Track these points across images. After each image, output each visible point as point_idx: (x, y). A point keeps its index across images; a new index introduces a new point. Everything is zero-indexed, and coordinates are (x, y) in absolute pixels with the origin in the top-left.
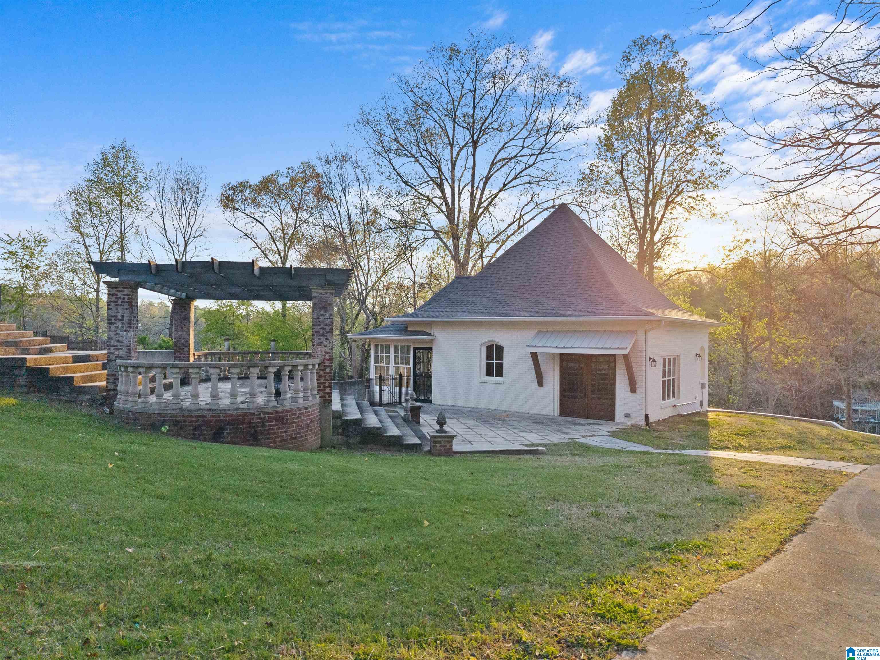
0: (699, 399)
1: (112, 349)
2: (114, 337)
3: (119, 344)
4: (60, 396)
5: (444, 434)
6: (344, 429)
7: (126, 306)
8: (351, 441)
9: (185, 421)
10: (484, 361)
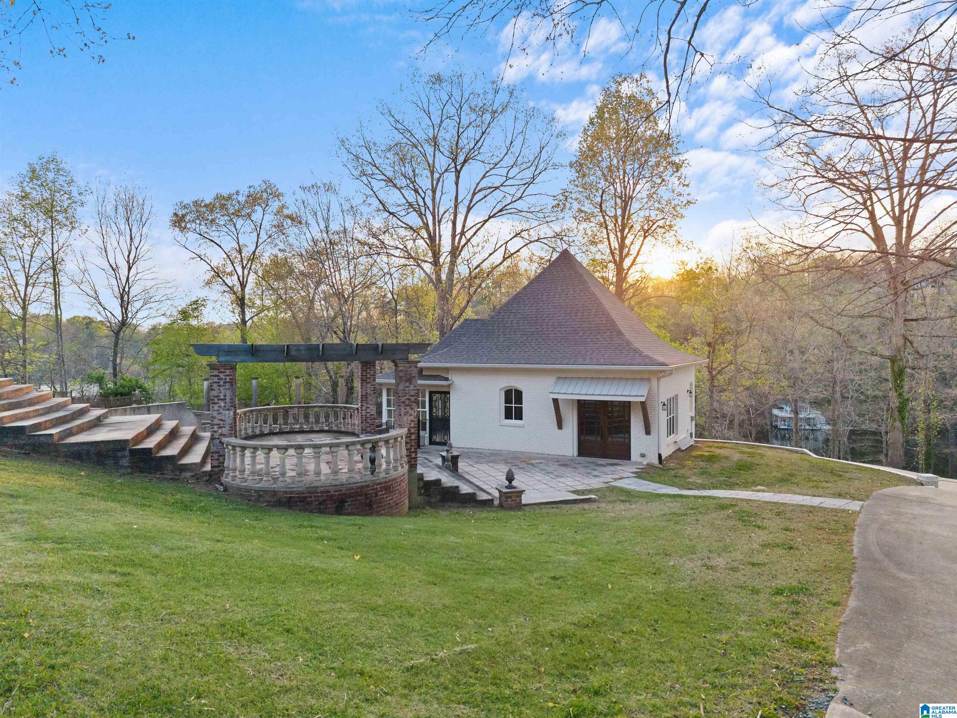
0: (690, 432)
1: (216, 428)
2: (217, 416)
3: (221, 423)
4: (163, 474)
5: (514, 490)
6: (426, 490)
7: (228, 386)
8: (433, 500)
9: (311, 497)
10: (503, 405)
